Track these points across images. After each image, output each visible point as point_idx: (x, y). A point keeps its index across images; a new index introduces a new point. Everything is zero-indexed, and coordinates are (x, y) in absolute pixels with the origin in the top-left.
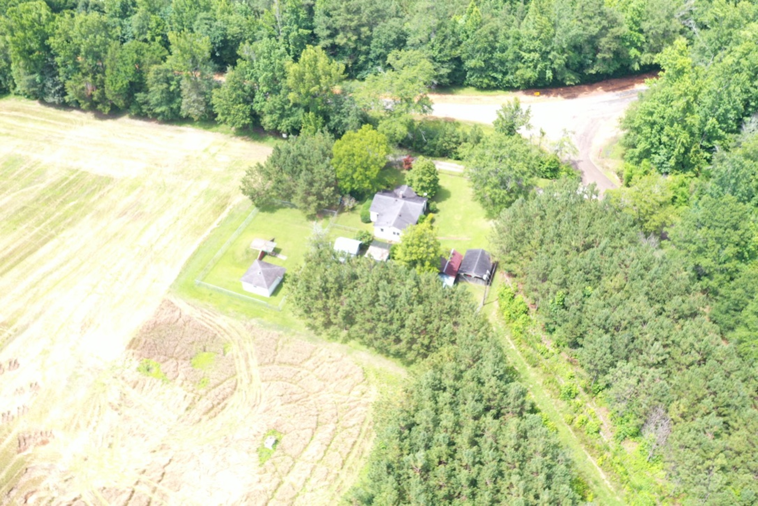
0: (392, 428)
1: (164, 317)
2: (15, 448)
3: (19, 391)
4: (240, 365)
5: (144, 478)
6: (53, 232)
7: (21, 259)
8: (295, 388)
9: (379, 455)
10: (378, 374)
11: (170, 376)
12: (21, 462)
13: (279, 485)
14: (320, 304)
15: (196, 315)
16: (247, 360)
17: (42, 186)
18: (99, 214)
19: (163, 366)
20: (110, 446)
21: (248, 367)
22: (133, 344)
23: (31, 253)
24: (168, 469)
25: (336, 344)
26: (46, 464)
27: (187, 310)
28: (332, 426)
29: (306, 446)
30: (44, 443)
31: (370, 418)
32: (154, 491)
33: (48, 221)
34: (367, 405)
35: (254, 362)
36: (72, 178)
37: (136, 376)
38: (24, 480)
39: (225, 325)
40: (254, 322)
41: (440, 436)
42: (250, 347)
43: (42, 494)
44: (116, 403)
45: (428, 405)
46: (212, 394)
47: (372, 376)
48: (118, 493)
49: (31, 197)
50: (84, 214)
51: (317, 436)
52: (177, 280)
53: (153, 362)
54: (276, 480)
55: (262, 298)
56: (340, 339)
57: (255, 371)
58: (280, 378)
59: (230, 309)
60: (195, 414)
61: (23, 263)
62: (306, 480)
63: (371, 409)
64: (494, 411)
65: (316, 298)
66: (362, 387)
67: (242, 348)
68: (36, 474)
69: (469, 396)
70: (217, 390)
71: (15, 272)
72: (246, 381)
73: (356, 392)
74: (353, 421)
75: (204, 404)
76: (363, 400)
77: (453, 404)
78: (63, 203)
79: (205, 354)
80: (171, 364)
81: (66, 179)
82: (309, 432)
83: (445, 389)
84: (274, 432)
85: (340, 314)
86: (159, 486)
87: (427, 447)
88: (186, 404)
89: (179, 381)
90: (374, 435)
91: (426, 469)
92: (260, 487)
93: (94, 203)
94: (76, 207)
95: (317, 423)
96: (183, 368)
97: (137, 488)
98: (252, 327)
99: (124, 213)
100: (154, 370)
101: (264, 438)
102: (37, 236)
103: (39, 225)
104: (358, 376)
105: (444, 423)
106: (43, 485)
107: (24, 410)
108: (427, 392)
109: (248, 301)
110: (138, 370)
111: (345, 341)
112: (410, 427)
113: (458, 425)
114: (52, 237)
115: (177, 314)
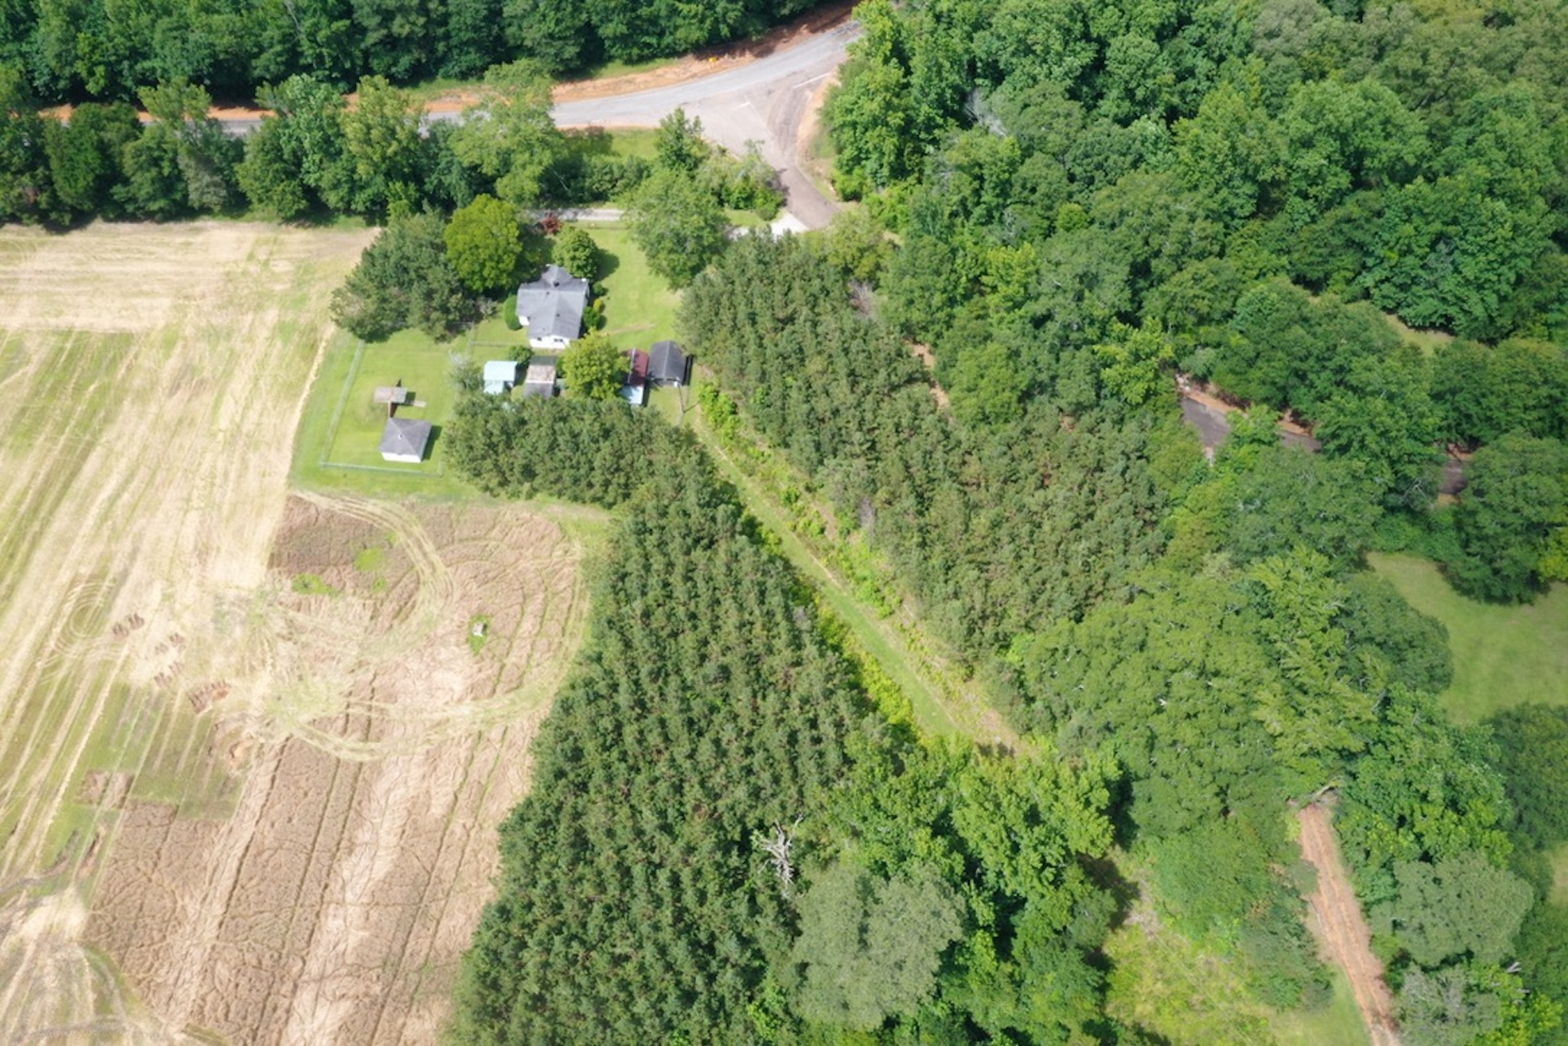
0: (603, 584)
1: (298, 520)
2: (190, 710)
3: (161, 649)
4: (415, 554)
5: (352, 699)
6: (88, 437)
7: (66, 486)
8: (487, 565)
9: (597, 612)
10: (577, 526)
11: (336, 586)
12: (206, 721)
13: (502, 667)
14: (488, 464)
15: (338, 506)
16: (420, 547)
17: (31, 369)
18: (143, 396)
19: (323, 578)
20: (300, 678)
21: (425, 555)
22: (274, 560)
23: (74, 474)
24: (375, 684)
25: (521, 502)
26: (236, 715)
27: (324, 503)
28: (541, 596)
29: (519, 624)
30: (222, 695)
31: (580, 577)
32: (370, 708)
33: (73, 422)
34: (573, 564)
35: (429, 547)
36: (68, 345)
37: (295, 597)
38: (219, 736)
39: (378, 511)
40: (413, 498)
41: (653, 580)
42: (417, 530)
43: (247, 744)
44: (285, 632)
45: (635, 551)
46: (394, 594)
47: (572, 531)
48: (331, 721)
49: (25, 392)
50: (118, 401)
51: (529, 609)
52: (292, 467)
53: (308, 576)
54: (497, 665)
55: (412, 465)
56: (523, 496)
57: (435, 558)
58: (467, 557)
59: (378, 489)
60: (383, 620)
61: (72, 491)
62: (529, 656)
63: (580, 569)
64: (706, 541)
65: (484, 458)
66: (562, 545)
67: (409, 535)
68: (231, 727)
69: (676, 533)
70: (398, 589)
71: (67, 506)
72: (428, 571)
73: (558, 553)
74: (563, 585)
75: (389, 608)
76: (568, 559)
77: (661, 544)
78: (79, 389)
79: (368, 552)
80: (331, 574)
81: (62, 350)
82: (518, 608)
83: (651, 532)
84: (479, 618)
85: (517, 470)
86: (374, 703)
87: (644, 594)
88: (369, 614)
89: (349, 590)
90: (589, 594)
91: (647, 614)
92: (482, 675)
93: (124, 380)
94: (103, 391)
95: (525, 597)
96: (348, 574)
97: (351, 711)
98: (413, 506)
99: (175, 388)
100: (314, 585)
101: (470, 626)
102: (69, 449)
103: (61, 432)
104: (556, 534)
105: (655, 567)
106: (244, 734)
107: (177, 667)
108: (632, 540)
109: (396, 474)
110: (294, 589)
111: (530, 496)
112: (623, 577)
113: (670, 565)
114: (90, 446)
115: (313, 511)
